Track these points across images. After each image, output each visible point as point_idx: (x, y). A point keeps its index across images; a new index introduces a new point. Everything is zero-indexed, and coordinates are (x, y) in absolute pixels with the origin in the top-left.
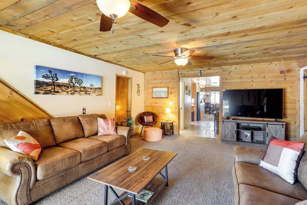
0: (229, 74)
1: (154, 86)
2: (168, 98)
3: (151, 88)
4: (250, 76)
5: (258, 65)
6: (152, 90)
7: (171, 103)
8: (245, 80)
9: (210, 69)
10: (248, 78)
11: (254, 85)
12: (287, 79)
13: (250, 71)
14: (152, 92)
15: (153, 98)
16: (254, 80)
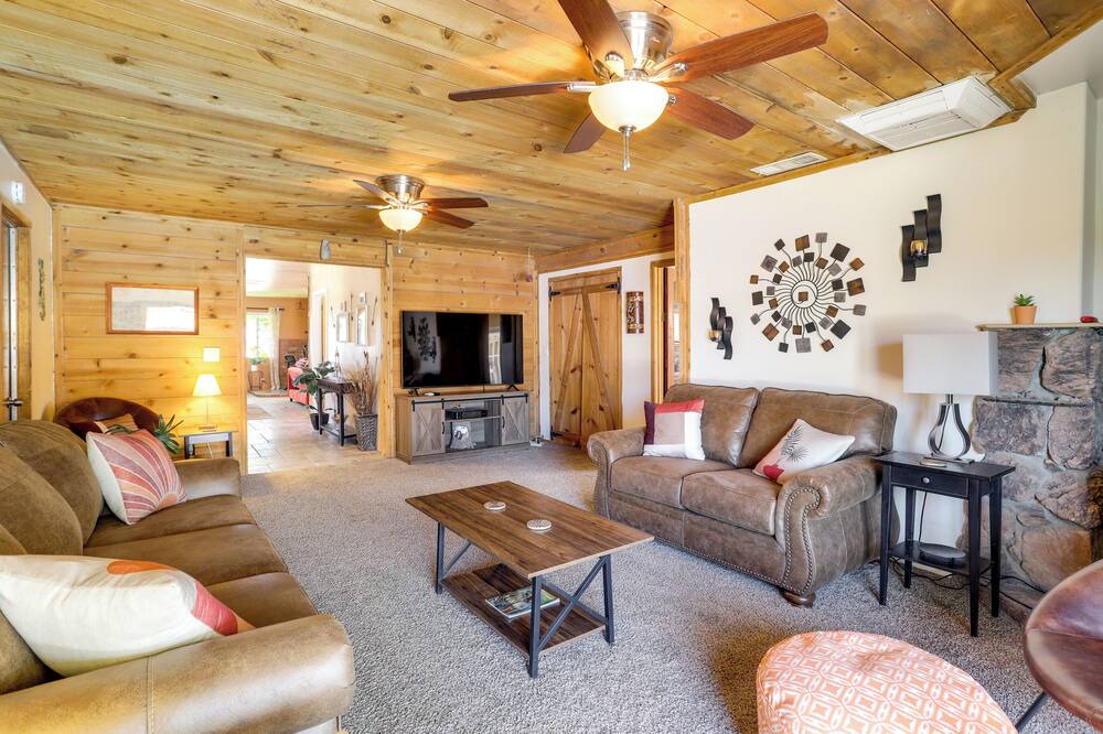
0: (410, 267)
1: (118, 278)
2: (196, 333)
3: (97, 285)
4: (455, 278)
5: (472, 252)
6: (109, 295)
7: (212, 355)
8: (445, 288)
9: (355, 241)
10: (452, 283)
11: (464, 302)
12: (520, 293)
13: (456, 265)
14: (109, 303)
15: (110, 332)
16: (465, 290)
